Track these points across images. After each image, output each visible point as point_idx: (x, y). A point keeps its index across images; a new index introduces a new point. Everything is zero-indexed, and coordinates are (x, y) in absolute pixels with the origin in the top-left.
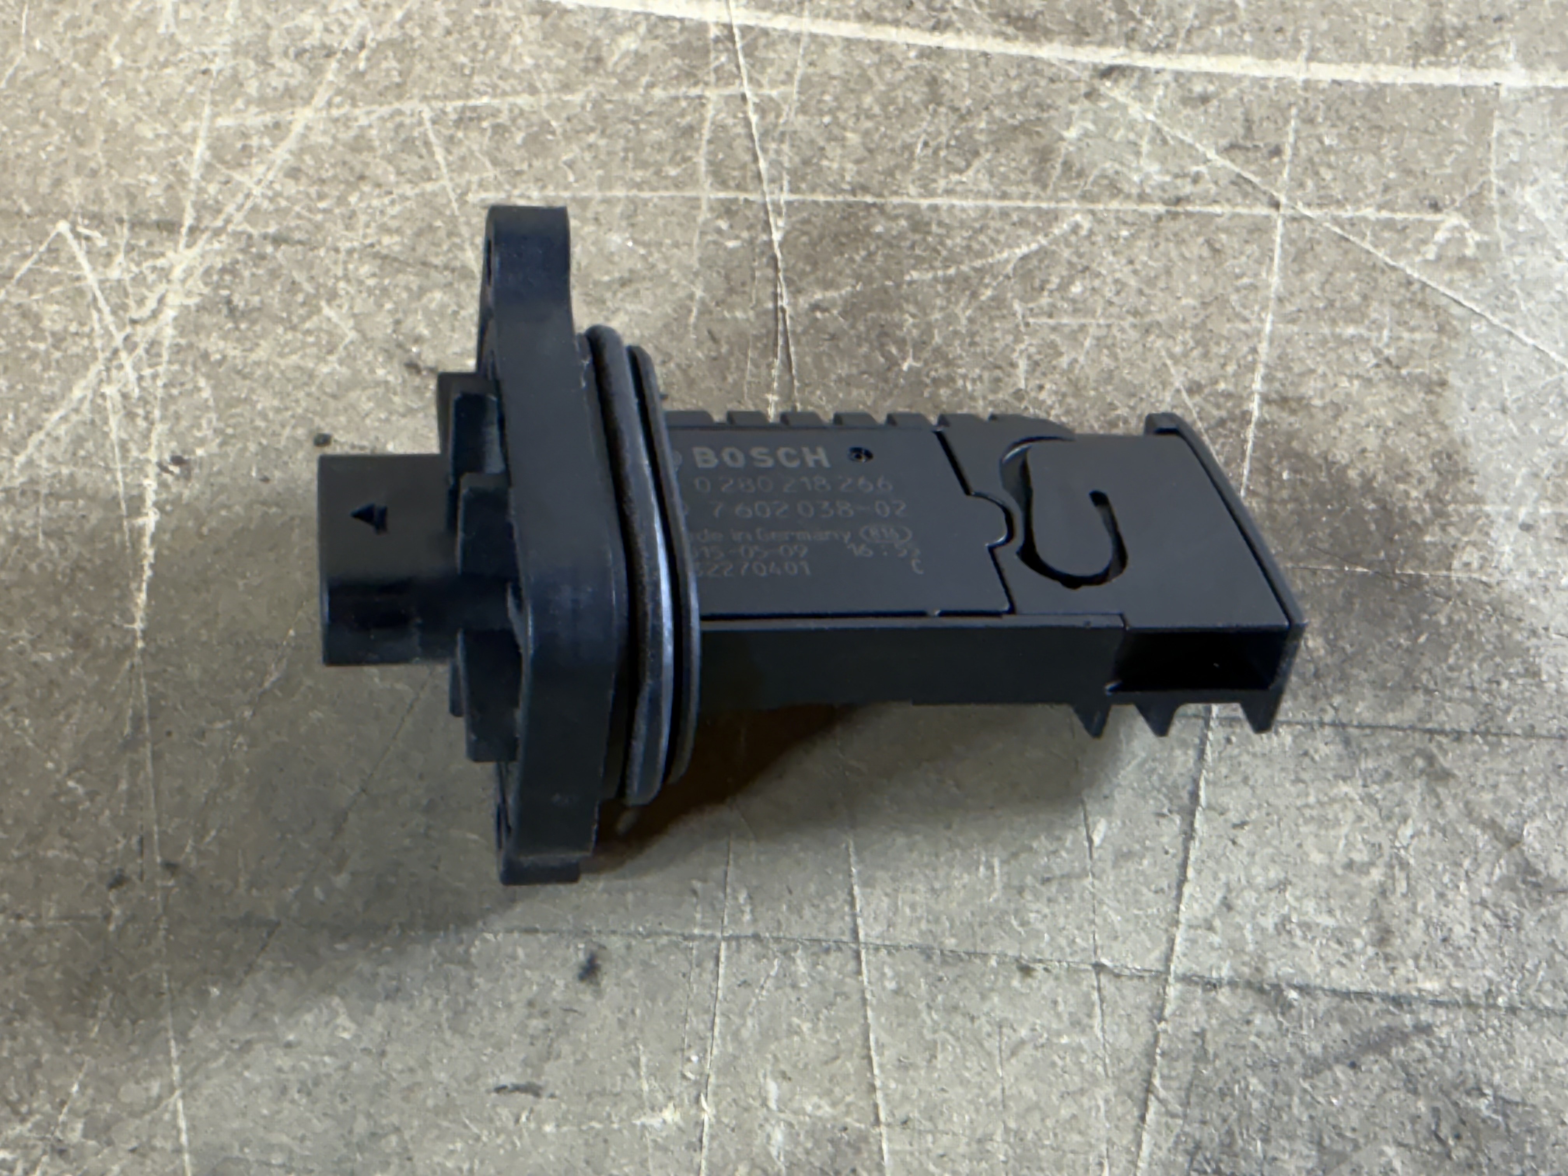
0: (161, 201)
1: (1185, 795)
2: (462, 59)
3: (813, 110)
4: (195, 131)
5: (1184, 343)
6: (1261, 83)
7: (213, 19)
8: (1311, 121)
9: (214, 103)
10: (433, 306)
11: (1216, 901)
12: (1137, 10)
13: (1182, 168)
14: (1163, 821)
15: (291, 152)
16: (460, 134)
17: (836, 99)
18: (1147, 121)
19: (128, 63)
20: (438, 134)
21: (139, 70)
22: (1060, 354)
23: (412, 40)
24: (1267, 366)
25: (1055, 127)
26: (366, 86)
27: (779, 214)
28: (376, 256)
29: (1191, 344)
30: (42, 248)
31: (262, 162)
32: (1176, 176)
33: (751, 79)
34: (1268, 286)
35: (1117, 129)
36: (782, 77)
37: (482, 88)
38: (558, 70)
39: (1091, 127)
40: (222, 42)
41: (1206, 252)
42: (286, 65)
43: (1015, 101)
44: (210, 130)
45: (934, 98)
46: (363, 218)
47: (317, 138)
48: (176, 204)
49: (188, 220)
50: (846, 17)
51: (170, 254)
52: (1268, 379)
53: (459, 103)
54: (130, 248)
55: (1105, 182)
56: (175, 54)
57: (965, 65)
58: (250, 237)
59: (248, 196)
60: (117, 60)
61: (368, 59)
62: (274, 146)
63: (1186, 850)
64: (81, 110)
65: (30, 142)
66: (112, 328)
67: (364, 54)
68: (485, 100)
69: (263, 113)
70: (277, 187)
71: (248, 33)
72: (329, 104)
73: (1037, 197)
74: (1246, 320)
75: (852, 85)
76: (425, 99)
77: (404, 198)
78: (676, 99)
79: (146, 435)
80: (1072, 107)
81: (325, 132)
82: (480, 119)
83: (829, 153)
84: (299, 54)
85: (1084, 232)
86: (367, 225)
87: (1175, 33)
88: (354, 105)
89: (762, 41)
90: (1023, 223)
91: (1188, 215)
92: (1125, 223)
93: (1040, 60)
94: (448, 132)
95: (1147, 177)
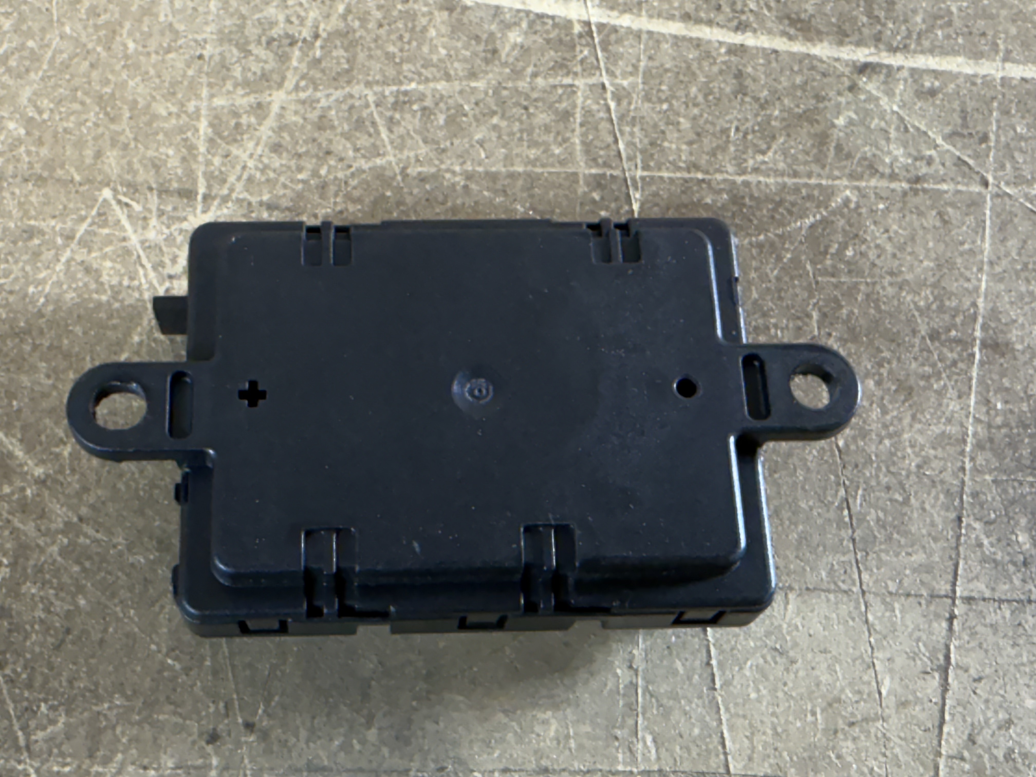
0: (179, 171)
1: (941, 657)
2: (391, 49)
3: (654, 99)
4: (198, 109)
5: (926, 298)
6: (971, 79)
7: (201, 9)
8: (1006, 112)
9: (210, 85)
11: (965, 737)
12: (882, 14)
13: (919, 151)
14: (927, 677)
15: (273, 130)
16: (397, 116)
17: (671, 89)
18: (893, 112)
19: (140, 49)
20: (381, 114)
21: (148, 54)
22: (841, 307)
23: (354, 31)
24: (984, 317)
25: (828, 116)
26: (323, 71)
27: (636, 188)
29: (931, 298)
30: (94, 212)
31: (251, 138)
32: (916, 159)
33: (607, 71)
34: (982, 252)
35: (873, 118)
36: (630, 69)
37: (410, 75)
38: (465, 60)
39: (854, 116)
40: (210, 31)
41: (938, 224)
42: (260, 51)
43: (799, 93)
44: (211, 109)
45: (741, 90)
46: (332, 188)
47: (292, 118)
48: (190, 174)
49: (202, 190)
50: (671, 17)
51: (191, 218)
52: (985, 327)
53: (394, 88)
54: (160, 214)
55: (866, 163)
56: (175, 41)
57: (761, 61)
58: (250, 204)
59: (244, 167)
60: (131, 45)
61: (322, 47)
62: (260, 124)
63: (944, 699)
64: (108, 90)
65: (72, 118)
66: (155, 282)
67: (318, 43)
68: (413, 85)
69: (247, 94)
70: (266, 160)
71: (228, 22)
72: (297, 88)
73: (819, 175)
74: (969, 280)
75: (681, 77)
76: (368, 84)
77: (361, 171)
78: (555, 87)
80: (840, 99)
81: (296, 113)
82: (411, 103)
83: (669, 136)
84: (269, 43)
85: (852, 206)
86: (336, 195)
87: (909, 36)
88: (316, 89)
89: (613, 37)
90: (810, 197)
91: (925, 191)
92: (881, 198)
93: (815, 57)
94: (389, 114)
95: (896, 159)
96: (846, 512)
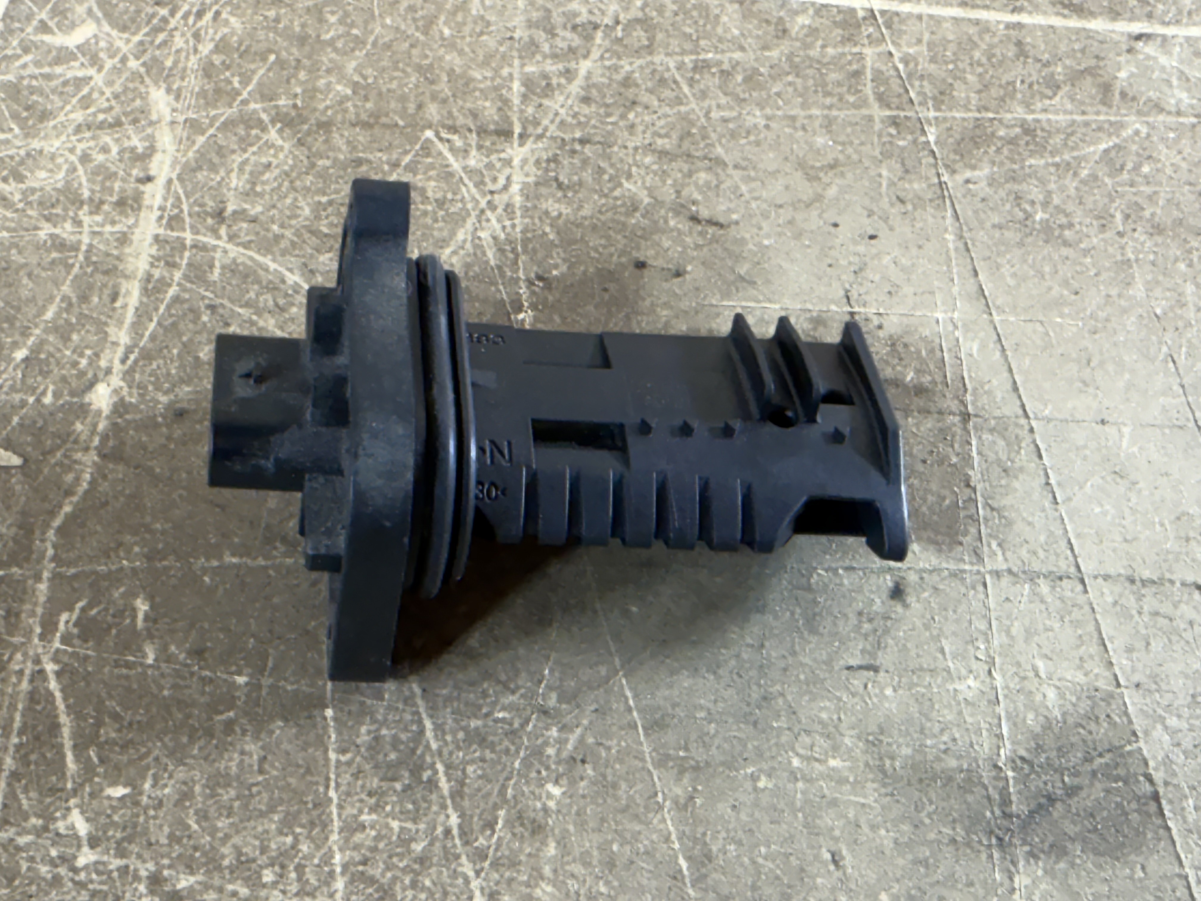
0: (496, 118)
2: (688, 30)
3: (940, 61)
4: (511, 74)
7: (510, 6)
9: (521, 57)
10: (701, 182)
15: (582, 88)
16: (697, 77)
17: (954, 54)
18: (1172, 67)
19: (455, 33)
20: (682, 76)
21: (463, 37)
22: (1143, 209)
23: (652, 19)
25: (1110, 70)
26: (626, 47)
27: (931, 124)
28: (654, 151)
30: (417, 147)
31: (562, 93)
33: (893, 42)
35: (1153, 72)
36: (914, 41)
37: (707, 48)
38: (758, 37)
39: (1134, 70)
40: (519, 21)
42: (567, 34)
43: (1079, 55)
44: (523, 74)
45: (1022, 53)
46: (640, 128)
47: (597, 79)
48: (506, 119)
49: (517, 130)
50: (949, 4)
51: (509, 151)
53: (694, 57)
54: (480, 147)
55: (1152, 104)
56: (487, 28)
57: (1040, 33)
58: (563, 140)
59: (556, 114)
60: (447, 32)
61: (623, 31)
62: (569, 84)
64: (427, 62)
65: (395, 82)
66: (478, 196)
67: (619, 27)
68: (710, 55)
69: (556, 63)
70: (576, 109)
71: (535, 14)
72: (602, 58)
73: (1107, 114)
75: (963, 46)
76: (668, 54)
77: (666, 116)
78: (843, 54)
79: (515, 262)
80: (1119, 59)
81: (603, 75)
82: (709, 67)
83: (957, 87)
84: (574, 28)
85: (1143, 135)
87: (1180, 13)
88: (619, 58)
89: (896, 19)
90: (1100, 129)
92: (1171, 129)
93: (1090, 30)
94: (690, 75)
95: (1180, 101)
96: (1171, 365)
